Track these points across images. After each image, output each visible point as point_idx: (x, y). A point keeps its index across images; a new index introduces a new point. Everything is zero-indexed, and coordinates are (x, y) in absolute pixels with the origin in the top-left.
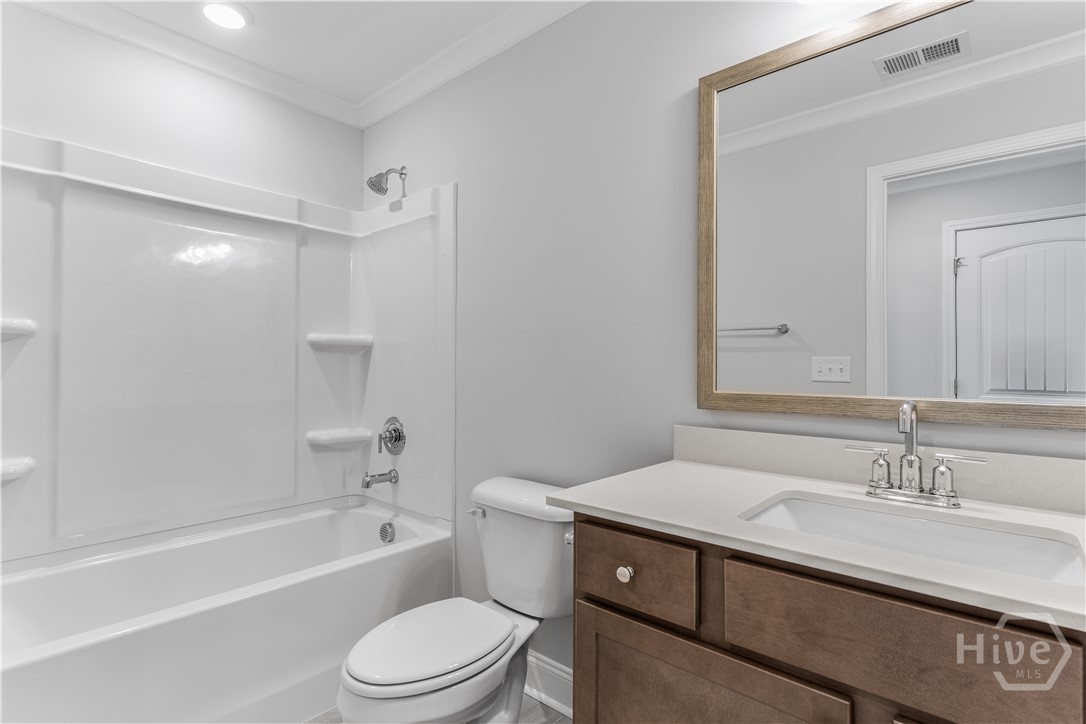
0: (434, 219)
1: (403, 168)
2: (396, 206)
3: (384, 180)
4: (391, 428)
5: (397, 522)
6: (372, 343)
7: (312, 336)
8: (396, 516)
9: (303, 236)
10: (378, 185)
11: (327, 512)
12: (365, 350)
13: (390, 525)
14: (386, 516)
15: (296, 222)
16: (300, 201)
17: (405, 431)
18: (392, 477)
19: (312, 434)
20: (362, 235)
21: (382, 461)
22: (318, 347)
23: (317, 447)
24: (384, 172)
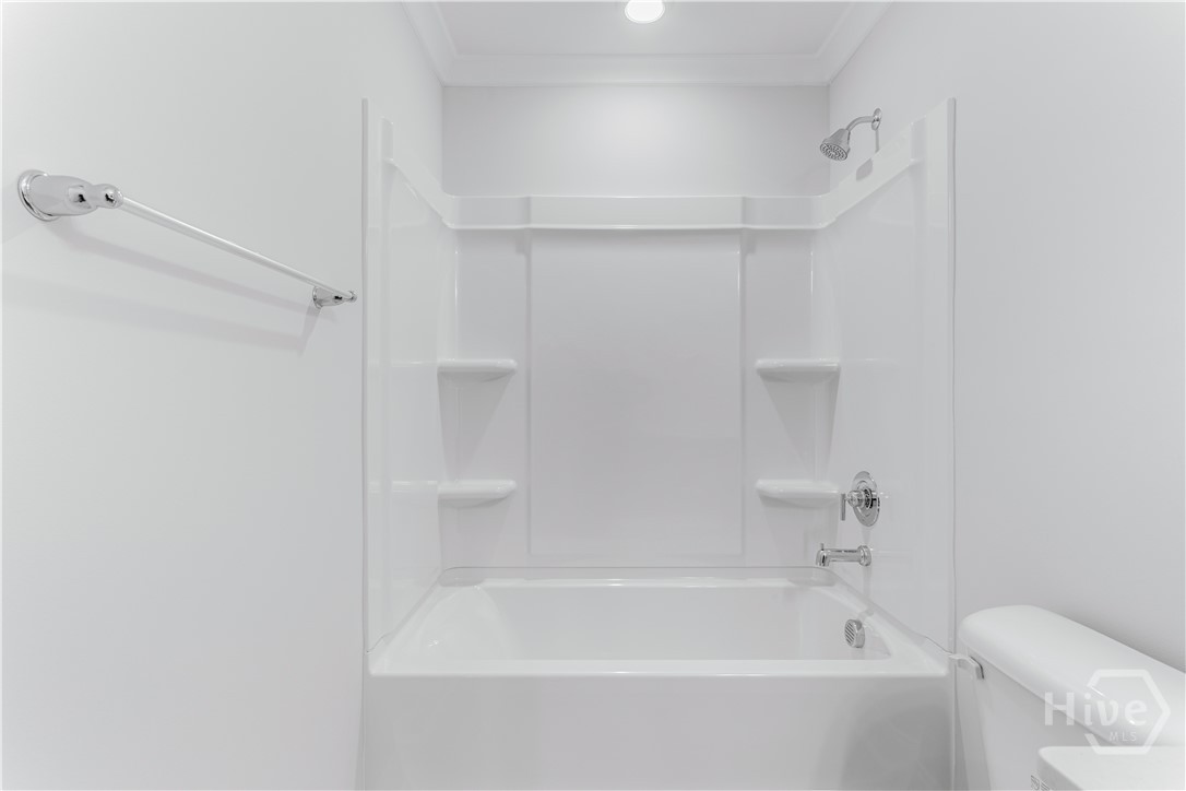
0: (916, 170)
1: (877, 111)
2: (865, 170)
3: (844, 139)
4: (863, 486)
5: (870, 623)
6: (839, 369)
7: (761, 363)
8: (869, 613)
9: (749, 240)
10: (835, 149)
11: (781, 583)
12: (830, 378)
13: (860, 625)
14: (856, 609)
15: (740, 226)
16: (744, 199)
17: (879, 494)
18: (861, 556)
19: (762, 484)
20: (825, 224)
21: (850, 532)
22: (770, 376)
23: (770, 500)
24: (845, 127)
